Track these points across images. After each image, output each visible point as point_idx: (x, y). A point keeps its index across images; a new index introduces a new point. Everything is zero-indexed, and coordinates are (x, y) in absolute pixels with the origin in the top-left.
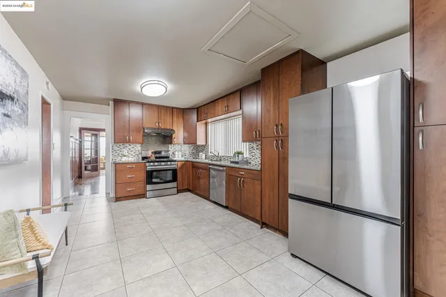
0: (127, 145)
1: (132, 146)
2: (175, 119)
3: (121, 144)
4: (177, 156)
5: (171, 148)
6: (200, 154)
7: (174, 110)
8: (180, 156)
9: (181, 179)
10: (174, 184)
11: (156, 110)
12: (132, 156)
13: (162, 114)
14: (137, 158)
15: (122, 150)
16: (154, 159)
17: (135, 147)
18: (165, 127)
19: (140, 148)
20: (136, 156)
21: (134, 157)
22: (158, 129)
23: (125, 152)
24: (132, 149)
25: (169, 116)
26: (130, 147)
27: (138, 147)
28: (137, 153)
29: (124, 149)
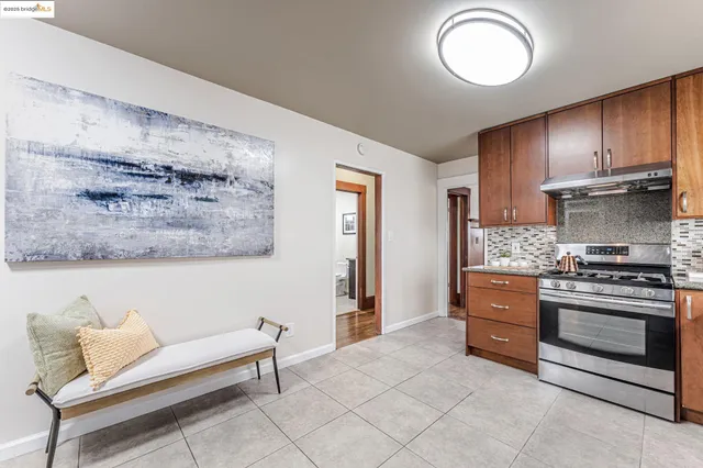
5: (683, 234)
7: (685, 83)
11: (594, 114)
12: (532, 257)
13: (621, 119)
14: (547, 263)
15: (509, 242)
16: (573, 270)
17: (541, 235)
18: (635, 162)
19: (553, 238)
20: (543, 257)
21: (538, 261)
22: (603, 173)
23: (515, 246)
24: (532, 240)
25: (653, 119)
26: (527, 234)
27: (549, 234)
28: (546, 248)
29: (513, 240)
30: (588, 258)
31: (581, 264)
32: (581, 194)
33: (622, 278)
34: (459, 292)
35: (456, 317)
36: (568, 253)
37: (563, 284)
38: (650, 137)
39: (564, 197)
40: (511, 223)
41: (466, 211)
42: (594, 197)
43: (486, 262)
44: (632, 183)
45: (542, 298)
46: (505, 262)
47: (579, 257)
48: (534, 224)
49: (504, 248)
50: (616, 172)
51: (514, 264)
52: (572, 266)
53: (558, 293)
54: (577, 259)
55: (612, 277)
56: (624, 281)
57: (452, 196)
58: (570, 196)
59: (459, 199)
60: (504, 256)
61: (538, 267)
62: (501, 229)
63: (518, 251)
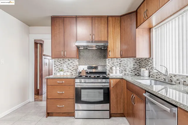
0: (67, 60)
1: (71, 61)
2: (111, 29)
3: (62, 59)
4: (114, 72)
5: (109, 63)
6: (142, 69)
7: (110, 19)
8: (118, 72)
9: (115, 101)
10: (106, 106)
11: (90, 21)
12: (70, 71)
13: (96, 25)
14: (76, 73)
15: (62, 65)
16: (85, 75)
17: (74, 62)
18: (100, 39)
19: (77, 63)
20: (74, 71)
21: (73, 72)
22: (92, 42)
23: (65, 67)
24: (71, 64)
25: (104, 27)
26: (69, 62)
27: (76, 62)
28: (75, 67)
29: (64, 64)
30: (89, 71)
31: (87, 73)
32: (86, 48)
33: (98, 77)
34: (38, 88)
35: (37, 101)
36: (84, 69)
37: (83, 80)
38: (103, 32)
39: (80, 48)
40: (64, 57)
41: (42, 51)
42: (89, 49)
43: (53, 74)
44: (99, 46)
45: (76, 86)
46: (62, 73)
47: (87, 71)
48: (72, 58)
49: (61, 68)
50: (96, 42)
51: (65, 74)
52: (85, 74)
53: (81, 84)
54: (86, 71)
55: (95, 76)
56: (98, 78)
57: (36, 44)
58: (83, 48)
59: (38, 45)
60: (61, 71)
61: (72, 75)
62: (60, 59)
63: (66, 68)
